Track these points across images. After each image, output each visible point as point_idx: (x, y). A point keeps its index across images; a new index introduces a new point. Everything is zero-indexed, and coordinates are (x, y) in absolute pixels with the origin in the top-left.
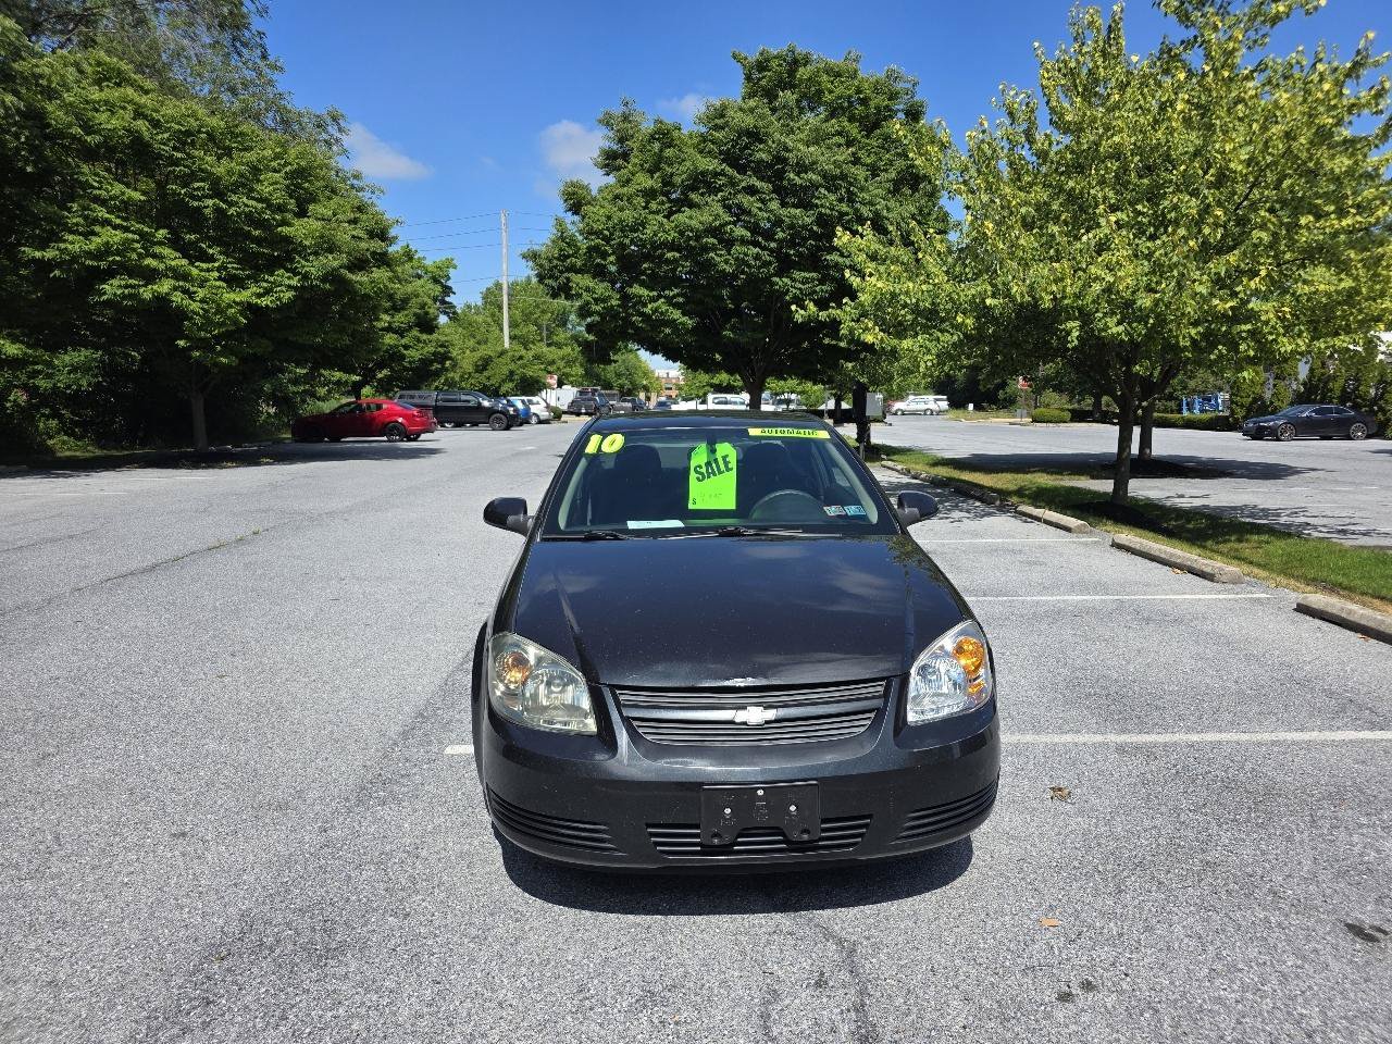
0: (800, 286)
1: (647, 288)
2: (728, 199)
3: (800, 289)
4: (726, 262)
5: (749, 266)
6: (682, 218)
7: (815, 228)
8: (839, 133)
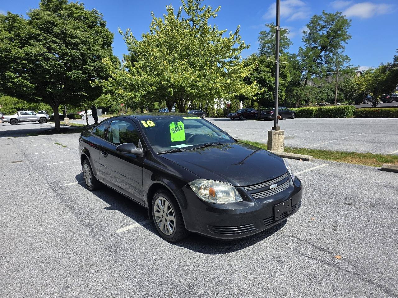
0: (76, 75)
1: (13, 72)
2: (45, 44)
3: (76, 76)
4: (47, 66)
5: (57, 67)
6: (27, 48)
7: (80, 57)
8: (82, 27)
